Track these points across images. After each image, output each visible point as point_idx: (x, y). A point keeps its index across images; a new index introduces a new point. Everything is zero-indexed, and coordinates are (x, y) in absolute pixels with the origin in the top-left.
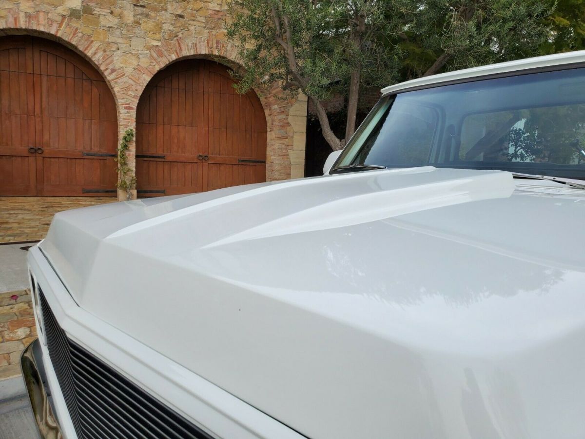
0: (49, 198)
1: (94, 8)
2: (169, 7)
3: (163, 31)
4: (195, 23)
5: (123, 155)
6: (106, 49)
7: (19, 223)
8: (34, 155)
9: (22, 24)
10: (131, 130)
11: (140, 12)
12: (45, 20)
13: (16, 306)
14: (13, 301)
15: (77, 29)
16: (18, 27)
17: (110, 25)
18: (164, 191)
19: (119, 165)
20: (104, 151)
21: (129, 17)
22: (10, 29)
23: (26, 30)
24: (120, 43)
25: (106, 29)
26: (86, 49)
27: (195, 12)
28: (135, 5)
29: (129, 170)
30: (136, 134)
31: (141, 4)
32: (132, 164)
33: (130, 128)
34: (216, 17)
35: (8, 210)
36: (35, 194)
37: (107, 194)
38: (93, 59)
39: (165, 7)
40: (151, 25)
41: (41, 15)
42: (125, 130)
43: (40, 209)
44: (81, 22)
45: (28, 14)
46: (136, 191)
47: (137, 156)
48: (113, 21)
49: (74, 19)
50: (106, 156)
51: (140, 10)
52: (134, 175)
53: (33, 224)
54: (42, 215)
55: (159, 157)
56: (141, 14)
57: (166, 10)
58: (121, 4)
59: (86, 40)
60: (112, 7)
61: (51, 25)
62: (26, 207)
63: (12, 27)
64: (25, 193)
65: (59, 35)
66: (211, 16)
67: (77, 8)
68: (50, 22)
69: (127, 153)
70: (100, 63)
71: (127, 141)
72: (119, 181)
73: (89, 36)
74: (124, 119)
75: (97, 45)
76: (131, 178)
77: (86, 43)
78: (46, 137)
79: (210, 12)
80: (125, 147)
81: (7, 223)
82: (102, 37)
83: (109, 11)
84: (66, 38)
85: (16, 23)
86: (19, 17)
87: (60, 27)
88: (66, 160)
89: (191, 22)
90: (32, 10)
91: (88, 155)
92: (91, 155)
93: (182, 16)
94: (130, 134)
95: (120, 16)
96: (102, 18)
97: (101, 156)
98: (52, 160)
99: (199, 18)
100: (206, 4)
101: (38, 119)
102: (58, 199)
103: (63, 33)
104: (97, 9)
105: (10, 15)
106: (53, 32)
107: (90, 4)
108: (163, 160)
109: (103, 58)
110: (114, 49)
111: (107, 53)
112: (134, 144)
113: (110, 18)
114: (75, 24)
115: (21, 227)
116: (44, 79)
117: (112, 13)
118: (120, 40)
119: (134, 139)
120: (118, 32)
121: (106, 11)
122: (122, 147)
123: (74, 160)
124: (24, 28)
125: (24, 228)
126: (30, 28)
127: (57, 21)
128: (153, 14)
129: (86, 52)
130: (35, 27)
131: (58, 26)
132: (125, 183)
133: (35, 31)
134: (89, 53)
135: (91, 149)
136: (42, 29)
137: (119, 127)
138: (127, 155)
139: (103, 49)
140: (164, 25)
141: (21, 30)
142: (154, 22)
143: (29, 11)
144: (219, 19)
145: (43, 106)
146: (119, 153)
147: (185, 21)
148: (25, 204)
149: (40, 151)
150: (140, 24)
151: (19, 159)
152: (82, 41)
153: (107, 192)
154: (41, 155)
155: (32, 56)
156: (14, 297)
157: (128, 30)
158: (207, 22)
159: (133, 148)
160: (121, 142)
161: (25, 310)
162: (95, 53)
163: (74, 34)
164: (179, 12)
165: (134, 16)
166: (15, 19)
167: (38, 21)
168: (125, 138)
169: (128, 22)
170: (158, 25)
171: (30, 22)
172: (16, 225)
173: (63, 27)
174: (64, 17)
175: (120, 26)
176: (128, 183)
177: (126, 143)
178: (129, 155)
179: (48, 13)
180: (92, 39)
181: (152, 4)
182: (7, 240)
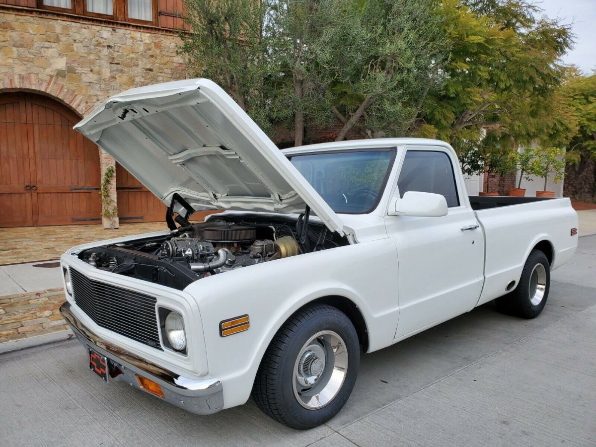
0: (44, 227)
1: (77, 68)
2: (140, 62)
3: (135, 83)
4: (163, 74)
5: (106, 189)
6: (88, 101)
7: (26, 249)
8: (30, 191)
9: (17, 84)
10: (112, 167)
11: (115, 68)
12: (36, 80)
13: (40, 299)
14: (38, 297)
15: (63, 86)
16: (14, 87)
17: (91, 81)
18: (143, 217)
19: (103, 197)
20: (89, 185)
21: (106, 73)
22: (6, 89)
23: (20, 89)
24: (99, 95)
25: (88, 84)
26: (71, 102)
27: (162, 65)
28: (111, 63)
29: (111, 201)
30: (116, 170)
31: (116, 62)
32: (114, 196)
33: (111, 165)
34: (181, 68)
35: (13, 239)
36: (32, 225)
37: (92, 222)
38: (77, 110)
39: (136, 64)
40: (125, 78)
41: (33, 76)
42: (107, 168)
43: (39, 237)
44: (66, 80)
45: (21, 76)
46: (118, 218)
47: (118, 189)
48: (93, 77)
49: (60, 78)
50: (92, 189)
51: (115, 67)
52: (116, 205)
53: (37, 249)
54: (42, 241)
55: (137, 188)
56: (117, 70)
57: (137, 66)
58: (99, 63)
59: (71, 95)
60: (91, 66)
61: (41, 84)
62: (27, 236)
63: (8, 87)
64: (23, 224)
65: (48, 92)
66: (176, 68)
67: (62, 69)
68: (40, 82)
69: (109, 186)
70: (84, 112)
71: (109, 177)
72: (103, 211)
73: (74, 91)
74: (105, 158)
75: (80, 98)
76: (113, 208)
77: (71, 97)
78: (39, 177)
79: (175, 65)
80: (107, 181)
81: (16, 248)
82: (84, 91)
83: (89, 69)
84: (54, 94)
85: (11, 84)
86: (14, 79)
87: (49, 85)
88: (57, 194)
89: (159, 74)
90: (25, 72)
91: (75, 189)
92: (78, 190)
93: (151, 70)
94: (111, 171)
95: (99, 73)
96: (83, 75)
97: (87, 189)
98: (45, 195)
99: (165, 70)
100: (171, 58)
101: (32, 162)
102: (51, 228)
103: (52, 90)
104: (80, 69)
105: (6, 78)
106: (43, 89)
107: (73, 65)
108: (141, 190)
109: (86, 109)
110: (95, 101)
111: (89, 104)
112: (115, 178)
113: (91, 75)
114: (61, 82)
115: (28, 252)
116: (36, 127)
117: (91, 71)
118: (99, 93)
119: (115, 174)
120: (97, 87)
121: (86, 69)
122: (105, 182)
123: (64, 194)
124: (18, 87)
125: (31, 252)
126: (23, 87)
127: (46, 81)
128: (126, 70)
129: (71, 105)
130: (28, 87)
131: (47, 84)
132: (109, 212)
133: (28, 89)
134: (74, 105)
135: (78, 183)
136: (34, 88)
137: (101, 164)
138: (109, 188)
139: (85, 101)
140: (136, 78)
141: (16, 89)
142: (127, 76)
143: (22, 73)
144: (183, 70)
145: (36, 150)
146: (102, 187)
147: (154, 74)
148: (26, 233)
149: (34, 188)
150: (116, 79)
151: (17, 196)
152: (68, 96)
153: (93, 220)
154: (35, 191)
155: (25, 109)
156: (38, 294)
157: (106, 85)
158: (173, 74)
159: (114, 183)
160: (103, 177)
161: (47, 301)
162: (79, 105)
163: (61, 90)
164: (149, 66)
165: (111, 72)
166: (11, 81)
167: (30, 81)
168: (107, 174)
169: (106, 77)
170: (130, 78)
171: (23, 82)
172: (23, 250)
173: (51, 85)
174: (51, 77)
175: (100, 81)
176: (111, 211)
177: (108, 179)
178: (111, 188)
179: (38, 74)
180: (76, 93)
181: (125, 62)
182: (20, 260)
